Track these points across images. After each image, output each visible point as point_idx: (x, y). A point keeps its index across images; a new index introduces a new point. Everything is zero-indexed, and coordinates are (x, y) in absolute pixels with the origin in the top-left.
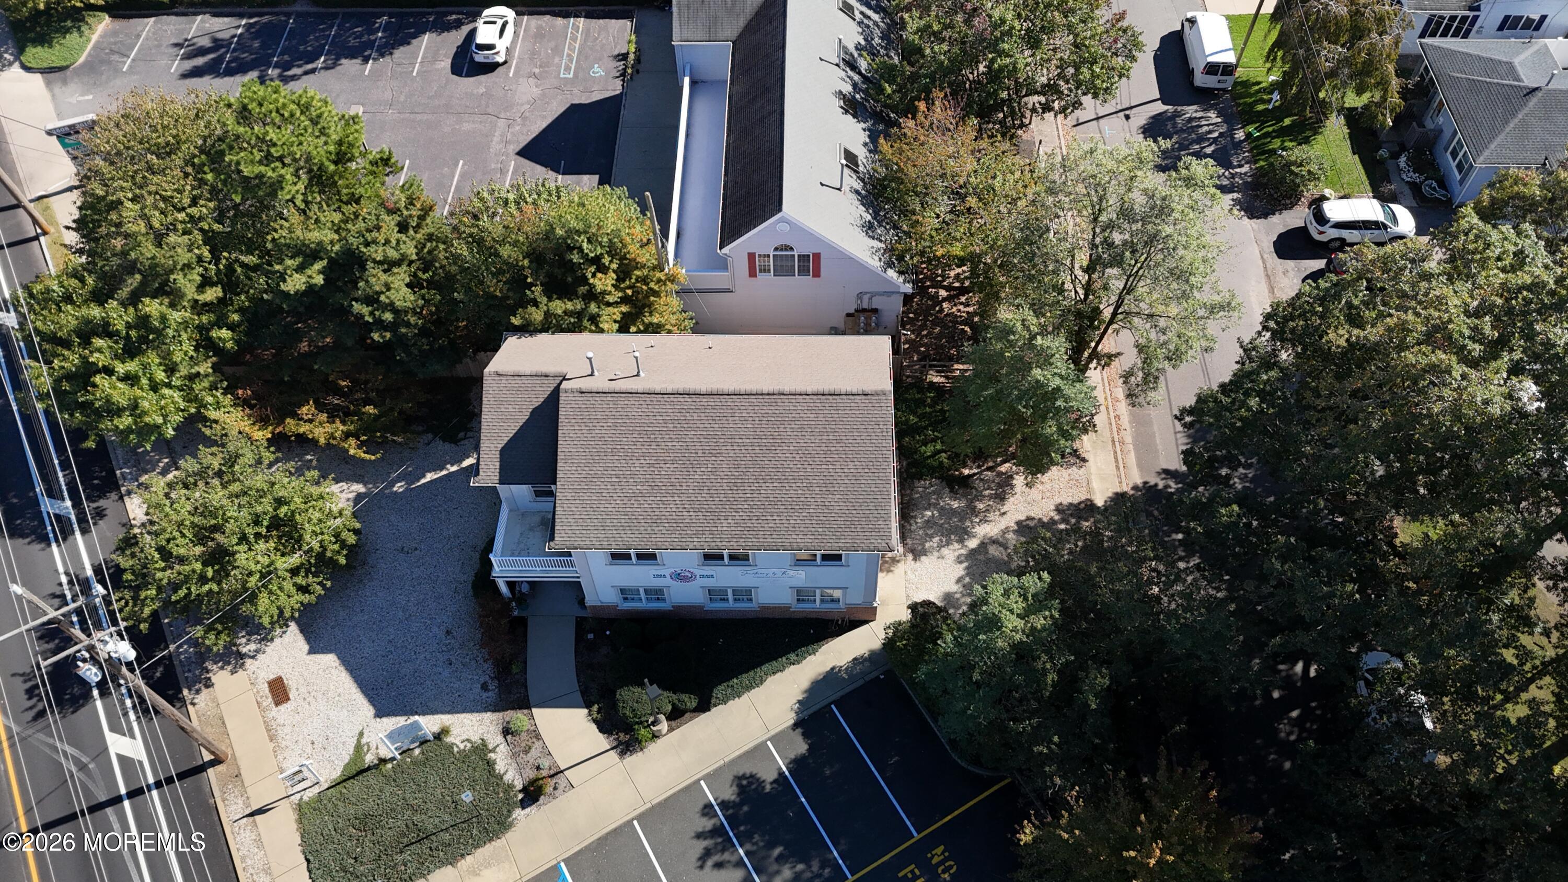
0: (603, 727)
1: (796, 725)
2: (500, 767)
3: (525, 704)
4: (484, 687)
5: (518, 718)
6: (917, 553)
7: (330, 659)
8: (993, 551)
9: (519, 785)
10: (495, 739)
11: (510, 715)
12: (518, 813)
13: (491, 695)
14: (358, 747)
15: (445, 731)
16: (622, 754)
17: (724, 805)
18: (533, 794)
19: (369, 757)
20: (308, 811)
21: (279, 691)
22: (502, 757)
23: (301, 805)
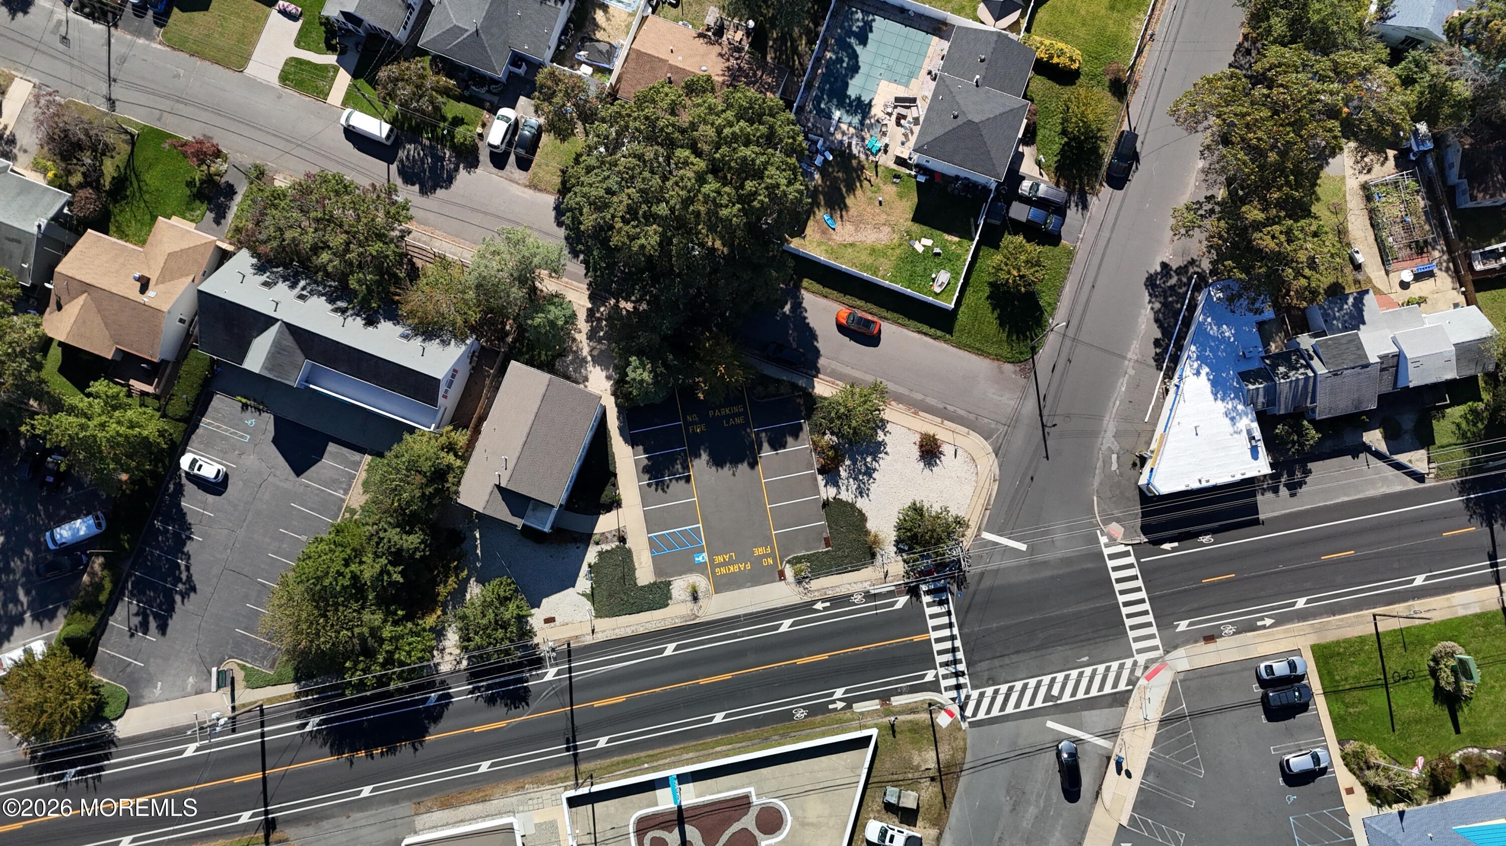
0: (609, 511)
1: (633, 448)
2: (609, 548)
3: (591, 535)
4: (578, 548)
5: (595, 538)
6: (586, 379)
7: (545, 601)
8: (595, 353)
9: (617, 543)
10: (599, 548)
11: (592, 541)
12: (627, 546)
13: (582, 546)
14: (583, 595)
15: (590, 566)
16: (621, 507)
17: (650, 479)
18: (622, 540)
19: (588, 591)
20: (599, 615)
21: (550, 620)
22: (606, 547)
23: (596, 617)
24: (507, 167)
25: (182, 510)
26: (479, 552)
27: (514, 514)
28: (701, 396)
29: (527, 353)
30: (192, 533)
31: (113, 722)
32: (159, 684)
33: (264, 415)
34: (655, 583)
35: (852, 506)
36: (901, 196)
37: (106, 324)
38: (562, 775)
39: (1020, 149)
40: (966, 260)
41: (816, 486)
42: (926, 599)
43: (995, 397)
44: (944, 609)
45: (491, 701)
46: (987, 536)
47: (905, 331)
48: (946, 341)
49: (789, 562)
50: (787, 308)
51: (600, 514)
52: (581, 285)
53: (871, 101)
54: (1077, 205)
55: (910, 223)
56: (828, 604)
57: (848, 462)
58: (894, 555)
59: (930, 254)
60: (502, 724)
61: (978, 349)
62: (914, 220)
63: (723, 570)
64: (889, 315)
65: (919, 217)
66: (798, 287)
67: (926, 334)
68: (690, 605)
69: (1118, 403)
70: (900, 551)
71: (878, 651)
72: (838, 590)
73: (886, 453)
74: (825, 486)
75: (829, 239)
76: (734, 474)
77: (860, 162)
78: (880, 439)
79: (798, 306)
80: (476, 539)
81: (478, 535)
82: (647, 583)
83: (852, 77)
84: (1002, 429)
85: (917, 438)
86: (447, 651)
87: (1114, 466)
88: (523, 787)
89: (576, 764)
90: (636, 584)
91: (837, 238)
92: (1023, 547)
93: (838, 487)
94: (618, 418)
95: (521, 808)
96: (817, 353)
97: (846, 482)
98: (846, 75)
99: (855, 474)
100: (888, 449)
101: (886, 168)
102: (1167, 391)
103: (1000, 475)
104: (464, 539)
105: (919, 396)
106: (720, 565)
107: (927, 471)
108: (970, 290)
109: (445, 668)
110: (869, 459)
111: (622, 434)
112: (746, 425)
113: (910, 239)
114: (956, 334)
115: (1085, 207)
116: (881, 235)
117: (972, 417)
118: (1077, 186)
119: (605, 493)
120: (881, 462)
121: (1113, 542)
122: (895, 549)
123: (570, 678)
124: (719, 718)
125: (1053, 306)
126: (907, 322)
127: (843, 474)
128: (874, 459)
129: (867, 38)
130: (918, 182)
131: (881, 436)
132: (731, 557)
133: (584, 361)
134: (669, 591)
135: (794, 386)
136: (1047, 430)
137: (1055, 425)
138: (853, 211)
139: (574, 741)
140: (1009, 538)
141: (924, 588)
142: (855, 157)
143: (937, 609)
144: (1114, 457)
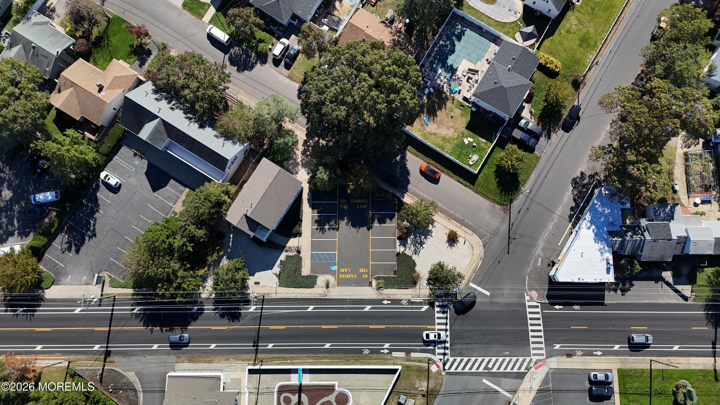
0: (295, 237)
1: (312, 210)
2: (292, 255)
3: (285, 247)
4: (277, 252)
5: (286, 249)
6: (297, 173)
7: (257, 274)
8: (304, 162)
9: (296, 253)
10: (287, 254)
11: (284, 250)
12: (300, 255)
13: (279, 251)
14: (275, 274)
15: (281, 261)
16: (301, 236)
17: (317, 226)
18: (299, 252)
19: (278, 273)
20: (281, 285)
21: (257, 283)
22: (290, 254)
23: (279, 286)
24: (280, 66)
25: (97, 197)
26: (230, 244)
27: (250, 230)
28: (349, 192)
29: (272, 155)
30: (99, 209)
31: (45, 290)
32: (70, 276)
33: (144, 160)
34: (310, 275)
35: (410, 258)
36: (462, 115)
37: (79, 104)
38: (248, 358)
39: (524, 104)
40: (487, 152)
41: (395, 245)
42: (437, 309)
43: (489, 219)
44: (445, 315)
45: (222, 316)
46: (472, 285)
47: (452, 179)
48: (470, 188)
49: (375, 278)
50: (398, 158)
51: (291, 238)
52: (303, 128)
53: (457, 68)
54: (545, 136)
55: (464, 129)
56: (390, 302)
57: (412, 237)
58: (425, 285)
59: (471, 146)
60: (225, 328)
61: (485, 195)
62: (467, 128)
63: (343, 276)
64: (445, 170)
65: (469, 127)
66: (405, 149)
67: (461, 183)
68: (324, 289)
69: (547, 234)
70: (429, 284)
71: (409, 329)
72: (396, 296)
73: (431, 236)
74: (400, 245)
75: (424, 129)
76: (357, 232)
77: (446, 96)
78: (430, 229)
79: (404, 158)
80: (230, 238)
81: (231, 237)
82: (306, 275)
83: (450, 55)
84: (489, 235)
85: (448, 232)
86: (206, 288)
87: (539, 264)
88: (229, 360)
89: (256, 354)
90: (301, 274)
91: (428, 130)
92: (488, 294)
93: (406, 247)
94: (308, 194)
95: (226, 370)
96: (408, 182)
97: (409, 246)
98: (448, 54)
99: (415, 243)
100: (433, 234)
101: (458, 101)
102: (572, 233)
103: (484, 257)
104: (225, 237)
105: (452, 212)
106: (342, 273)
107: (449, 248)
108: (486, 166)
109: (204, 296)
110: (423, 237)
111: (309, 202)
112: (368, 210)
113: (463, 137)
114: (476, 186)
115: (549, 138)
116: (449, 132)
117: (476, 227)
118: (547, 127)
119: (295, 228)
120: (428, 240)
121: (531, 300)
122: (427, 282)
123: (261, 312)
124: (327, 346)
125: (525, 182)
126: (453, 175)
127: (409, 242)
128: (425, 238)
129: (461, 38)
130: (472, 111)
131: (430, 227)
132: (348, 270)
133: (298, 164)
134: (316, 280)
135: (394, 196)
136: (511, 240)
137: (515, 239)
138: (438, 119)
139: (258, 343)
140: (483, 288)
141: (437, 303)
142: (444, 93)
143: (441, 315)
144: (540, 259)
